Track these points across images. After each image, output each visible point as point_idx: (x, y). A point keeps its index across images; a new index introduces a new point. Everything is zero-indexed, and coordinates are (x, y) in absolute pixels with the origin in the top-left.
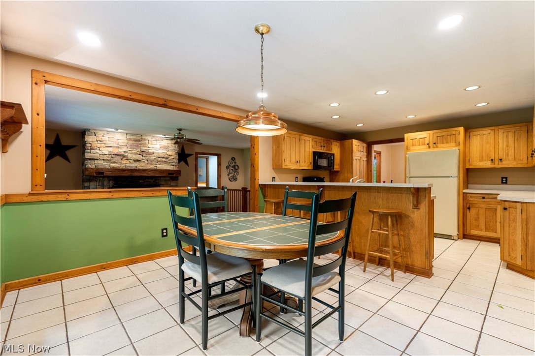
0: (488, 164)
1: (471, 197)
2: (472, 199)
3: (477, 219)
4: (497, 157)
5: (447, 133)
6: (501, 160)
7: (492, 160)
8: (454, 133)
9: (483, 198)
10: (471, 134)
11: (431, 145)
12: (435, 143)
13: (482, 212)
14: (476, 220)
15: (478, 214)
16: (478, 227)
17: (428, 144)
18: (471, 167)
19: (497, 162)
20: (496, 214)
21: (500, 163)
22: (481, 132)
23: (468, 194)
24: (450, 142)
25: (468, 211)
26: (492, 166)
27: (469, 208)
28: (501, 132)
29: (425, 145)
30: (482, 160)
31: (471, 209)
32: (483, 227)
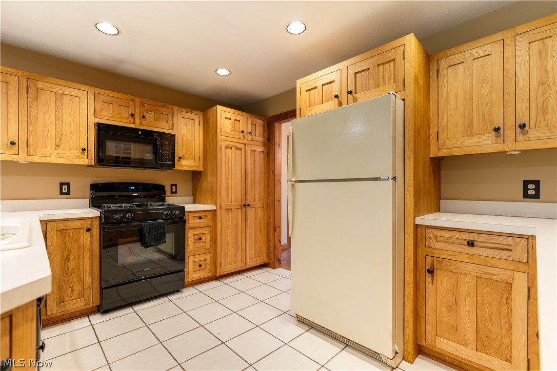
0: (487, 144)
1: (436, 237)
2: (438, 245)
3: (454, 306)
4: (510, 121)
5: (376, 58)
6: (523, 126)
7: (497, 130)
8: (391, 55)
9: (471, 244)
10: (443, 63)
11: (343, 98)
12: (350, 92)
13: (466, 287)
14: (449, 308)
15: (455, 290)
16: (454, 332)
17: (337, 97)
18: (441, 154)
19: (510, 134)
20: (509, 300)
21: (520, 137)
22: (467, 54)
23: (429, 231)
24: (384, 84)
25: (429, 280)
26: (499, 148)
27: (431, 271)
28: (522, 44)
29: (332, 100)
30: (469, 131)
31: (439, 274)
32: (470, 334)
